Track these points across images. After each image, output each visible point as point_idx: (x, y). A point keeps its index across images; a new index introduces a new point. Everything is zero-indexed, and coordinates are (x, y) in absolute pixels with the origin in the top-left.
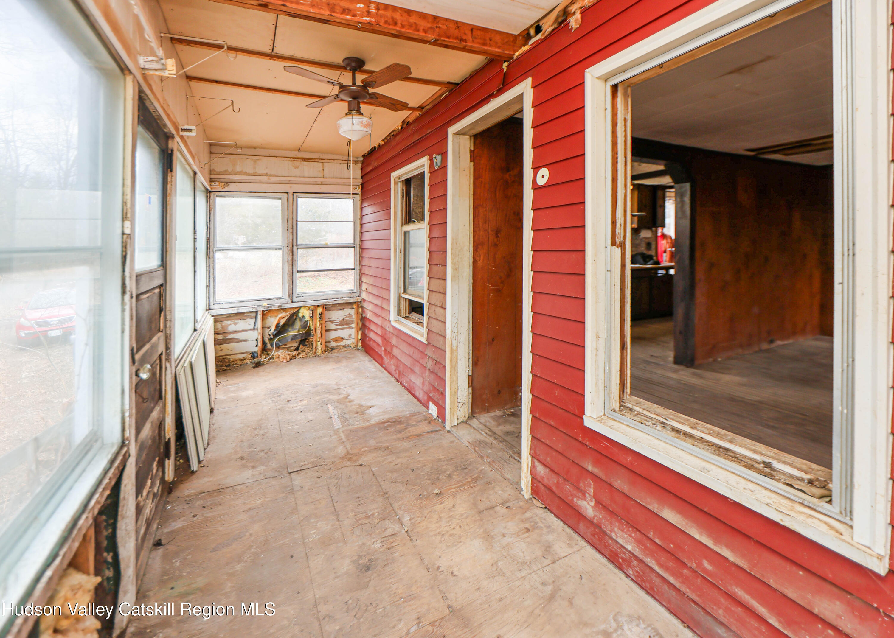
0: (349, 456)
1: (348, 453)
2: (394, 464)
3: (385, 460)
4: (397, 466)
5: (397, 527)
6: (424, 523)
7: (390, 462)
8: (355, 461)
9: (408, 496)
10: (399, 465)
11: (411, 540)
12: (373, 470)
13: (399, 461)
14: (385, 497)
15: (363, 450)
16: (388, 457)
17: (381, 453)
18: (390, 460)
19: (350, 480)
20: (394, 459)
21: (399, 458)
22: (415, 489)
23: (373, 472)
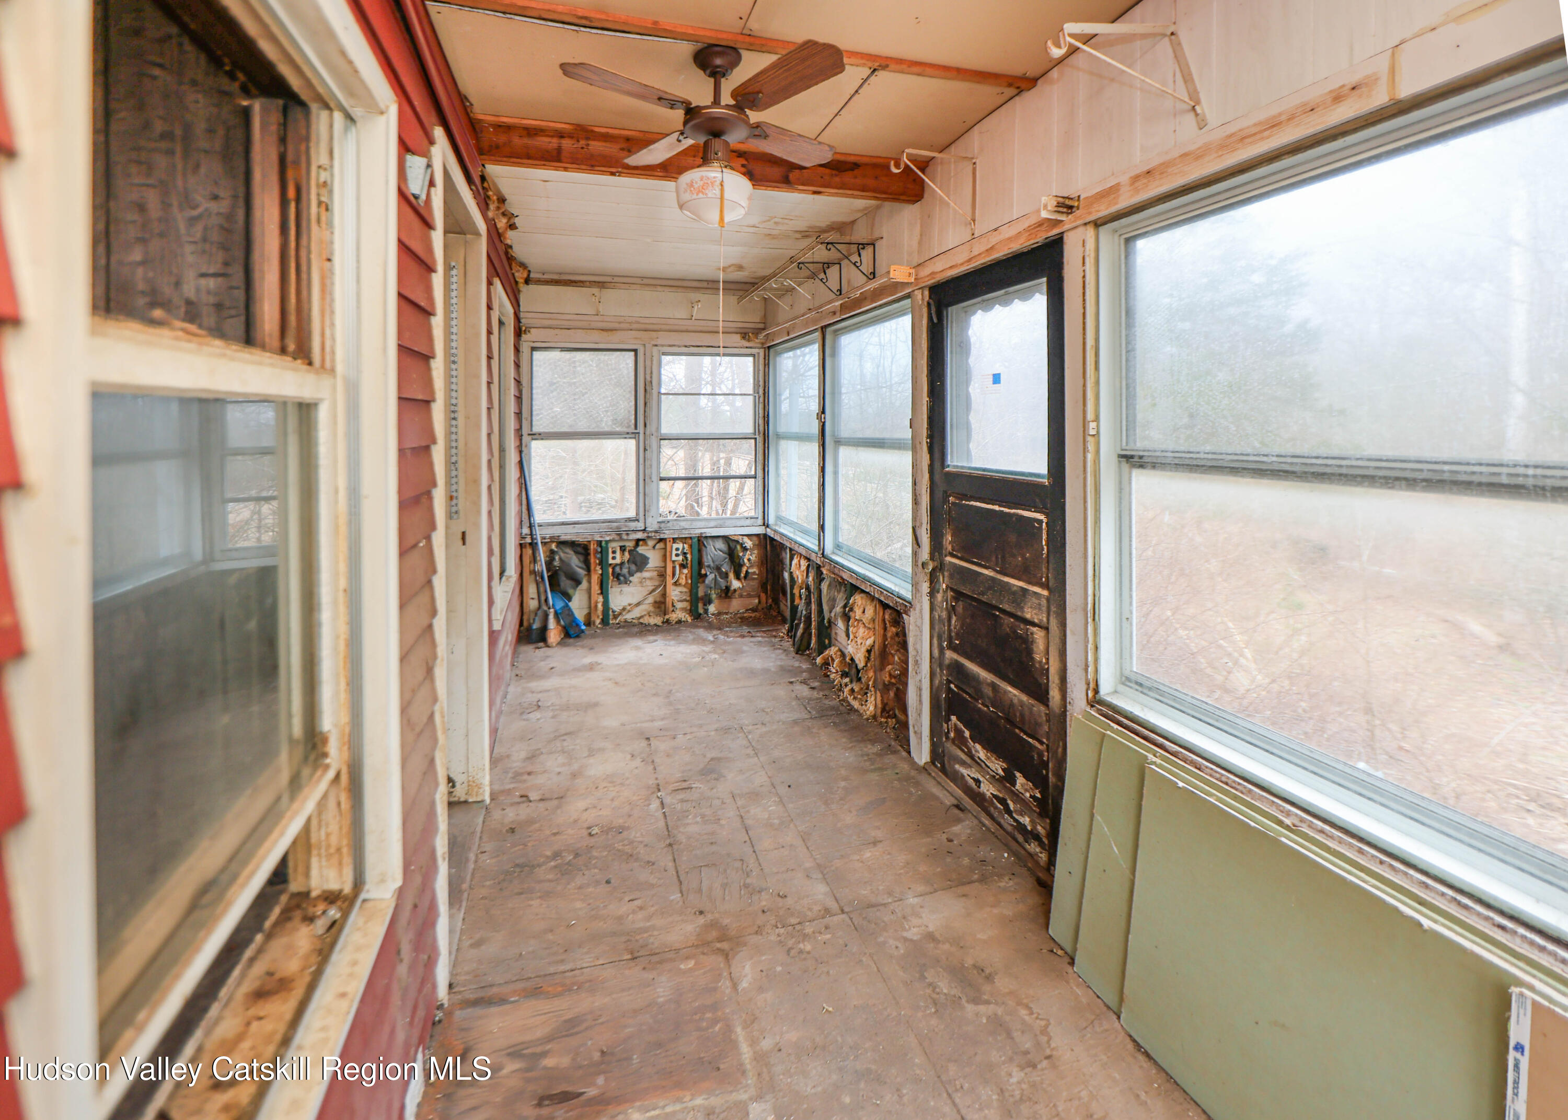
0: (725, 945)
1: (727, 956)
2: (636, 903)
3: (649, 918)
4: (631, 898)
5: (668, 800)
6: (635, 798)
7: (641, 908)
8: (713, 925)
9: (637, 835)
10: (627, 899)
11: (658, 785)
12: (680, 895)
13: (624, 908)
14: (672, 840)
15: (691, 964)
16: (641, 925)
17: (651, 940)
18: (640, 915)
19: (725, 881)
20: (631, 916)
21: (620, 919)
22: (623, 845)
23: (681, 892)
